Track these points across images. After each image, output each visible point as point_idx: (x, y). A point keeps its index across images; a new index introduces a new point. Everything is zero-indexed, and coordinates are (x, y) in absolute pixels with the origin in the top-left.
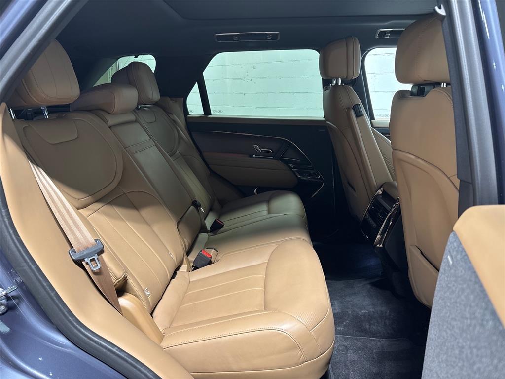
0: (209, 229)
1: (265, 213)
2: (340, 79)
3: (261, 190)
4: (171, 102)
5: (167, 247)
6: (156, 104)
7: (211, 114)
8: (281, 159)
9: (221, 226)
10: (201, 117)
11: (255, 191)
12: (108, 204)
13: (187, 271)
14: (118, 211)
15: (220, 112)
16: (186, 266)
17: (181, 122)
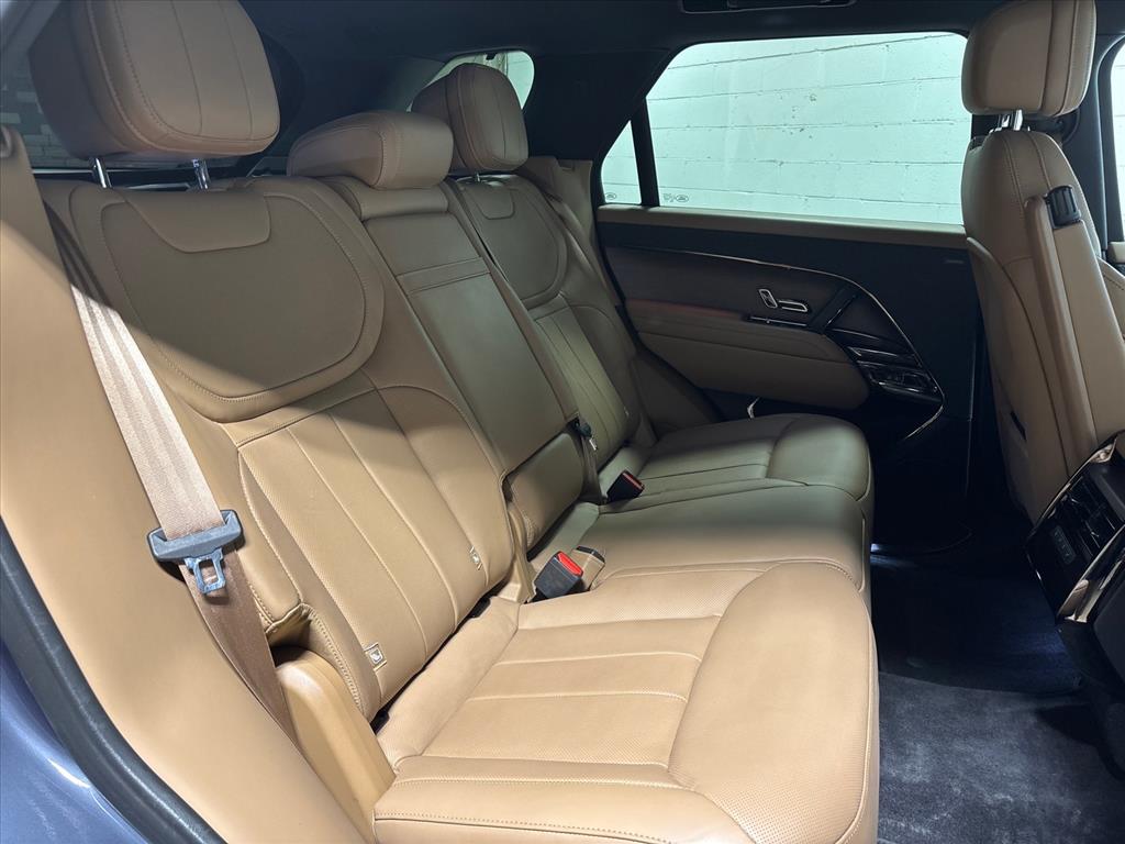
0: (604, 492)
1: (760, 471)
2: (1020, 112)
3: (767, 407)
4: (560, 169)
5: (469, 534)
6: (521, 171)
7: (658, 205)
8: (828, 331)
9: (636, 493)
10: (631, 212)
11: (750, 409)
12: (321, 412)
13: (519, 600)
14: (346, 432)
15: (682, 198)
16: (519, 586)
17: (581, 220)
